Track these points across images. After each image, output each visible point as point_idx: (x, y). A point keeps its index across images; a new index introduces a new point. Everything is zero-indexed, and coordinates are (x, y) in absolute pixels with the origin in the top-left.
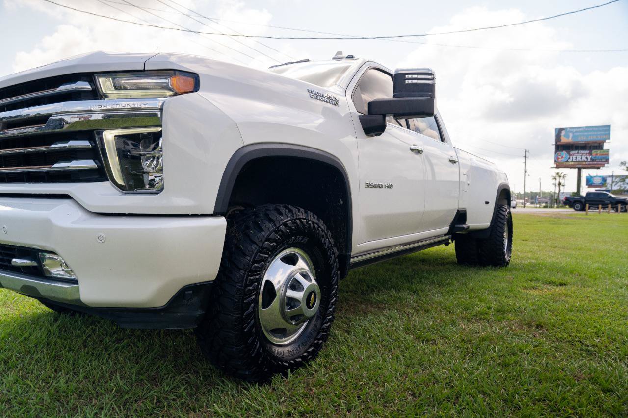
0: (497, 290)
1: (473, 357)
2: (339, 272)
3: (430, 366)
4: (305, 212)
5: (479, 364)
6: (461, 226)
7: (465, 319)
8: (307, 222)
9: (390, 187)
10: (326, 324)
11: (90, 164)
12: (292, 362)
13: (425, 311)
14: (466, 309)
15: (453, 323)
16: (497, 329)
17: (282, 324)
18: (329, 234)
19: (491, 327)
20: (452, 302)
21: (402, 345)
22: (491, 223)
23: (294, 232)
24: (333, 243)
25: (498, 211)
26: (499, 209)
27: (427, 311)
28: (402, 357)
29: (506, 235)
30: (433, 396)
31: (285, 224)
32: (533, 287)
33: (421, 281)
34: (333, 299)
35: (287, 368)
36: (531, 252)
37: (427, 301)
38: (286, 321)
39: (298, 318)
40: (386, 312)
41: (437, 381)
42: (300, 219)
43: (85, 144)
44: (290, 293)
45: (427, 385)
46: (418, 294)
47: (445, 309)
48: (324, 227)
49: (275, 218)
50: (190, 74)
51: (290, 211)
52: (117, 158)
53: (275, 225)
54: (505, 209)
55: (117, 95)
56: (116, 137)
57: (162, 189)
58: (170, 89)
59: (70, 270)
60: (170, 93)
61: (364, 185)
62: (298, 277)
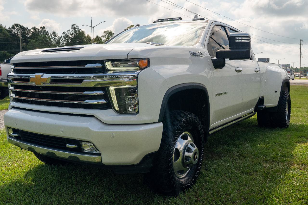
0: (282, 143)
1: (270, 181)
2: (204, 141)
3: (250, 186)
4: (191, 114)
5: (273, 184)
6: (261, 107)
7: (265, 161)
8: (192, 119)
9: (226, 93)
10: (199, 167)
11: (103, 101)
12: (186, 186)
13: (244, 157)
14: (265, 156)
15: (259, 164)
16: (281, 166)
17: (182, 168)
18: (200, 123)
19: (279, 165)
20: (258, 152)
21: (235, 176)
22: (278, 103)
23: (187, 124)
24: (202, 127)
25: (282, 95)
26: (283, 94)
27: (245, 157)
28: (236, 182)
29: (287, 109)
30: (253, 199)
31: (183, 122)
32: (302, 141)
33: (239, 139)
34: (202, 155)
35: (184, 189)
36: (302, 116)
37: (244, 151)
38: (184, 166)
39: (190, 165)
40: (224, 158)
41: (254, 193)
42: (189, 118)
43: (101, 92)
44: (187, 154)
45: (250, 194)
46: (239, 148)
47: (254, 156)
48: (198, 120)
49: (179, 120)
50: (146, 59)
51: (185, 115)
52: (116, 99)
53: (180, 123)
54: (286, 94)
55: (114, 70)
56: (115, 89)
57: (138, 113)
58: (138, 67)
59: (97, 149)
60: (139, 68)
61: (214, 95)
62: (189, 146)
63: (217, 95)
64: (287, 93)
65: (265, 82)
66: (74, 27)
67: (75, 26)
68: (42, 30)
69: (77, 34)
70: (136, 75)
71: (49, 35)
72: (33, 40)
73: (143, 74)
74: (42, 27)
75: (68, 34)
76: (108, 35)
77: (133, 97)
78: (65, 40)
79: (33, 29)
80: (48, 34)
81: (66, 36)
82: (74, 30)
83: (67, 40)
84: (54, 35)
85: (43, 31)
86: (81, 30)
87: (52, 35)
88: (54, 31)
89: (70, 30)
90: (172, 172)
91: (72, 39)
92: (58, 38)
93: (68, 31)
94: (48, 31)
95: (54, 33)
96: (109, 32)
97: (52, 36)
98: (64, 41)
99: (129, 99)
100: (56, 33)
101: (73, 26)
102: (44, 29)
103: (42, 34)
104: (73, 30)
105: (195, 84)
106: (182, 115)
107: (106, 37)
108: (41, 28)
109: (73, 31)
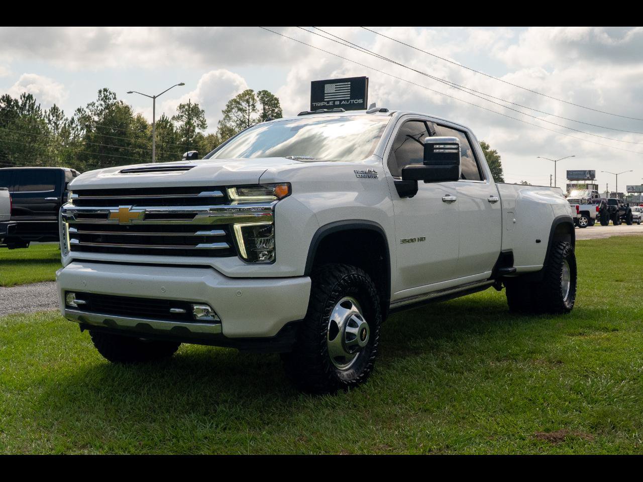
2: (381, 316)
4: (356, 269)
6: (506, 269)
8: (358, 276)
9: (422, 239)
10: (373, 356)
11: (224, 245)
12: (350, 382)
16: (520, 365)
17: (342, 352)
18: (373, 285)
22: (544, 264)
23: (350, 284)
24: (376, 292)
25: (555, 249)
31: (344, 279)
34: (377, 337)
35: (346, 386)
38: (345, 351)
39: (354, 347)
40: (422, 355)
42: (353, 275)
43: (221, 232)
44: (349, 329)
46: (456, 341)
48: (369, 280)
49: (337, 275)
50: (285, 184)
51: (347, 269)
52: (243, 241)
53: (338, 281)
54: (563, 246)
55: (240, 200)
56: (242, 228)
57: (274, 261)
58: (275, 195)
59: (216, 314)
60: (275, 198)
61: (399, 241)
62: (354, 317)
63: (404, 241)
64: (565, 245)
65: (514, 223)
66: (106, 97)
67: (108, 94)
68: (26, 103)
69: (111, 112)
70: (271, 207)
71: (43, 116)
72: (5, 128)
73: (282, 206)
74: (26, 96)
75: (90, 113)
76: (189, 114)
77: (267, 240)
78: (82, 129)
79: (4, 101)
80: (40, 112)
81: (85, 119)
82: (105, 102)
83: (88, 127)
84: (54, 117)
85: (27, 105)
86: (122, 102)
87: (49, 115)
88: (55, 106)
89: (94, 104)
90: (326, 355)
91: (100, 126)
92: (65, 124)
93: (88, 105)
94: (40, 105)
95: (55, 110)
96: (191, 106)
97: (51, 119)
98: (79, 129)
99: (261, 242)
100: (61, 111)
101: (102, 92)
102: (30, 102)
103: (25, 112)
104: (103, 103)
105: (365, 223)
106: (343, 269)
107: (185, 119)
108: (23, 98)
109: (101, 105)
